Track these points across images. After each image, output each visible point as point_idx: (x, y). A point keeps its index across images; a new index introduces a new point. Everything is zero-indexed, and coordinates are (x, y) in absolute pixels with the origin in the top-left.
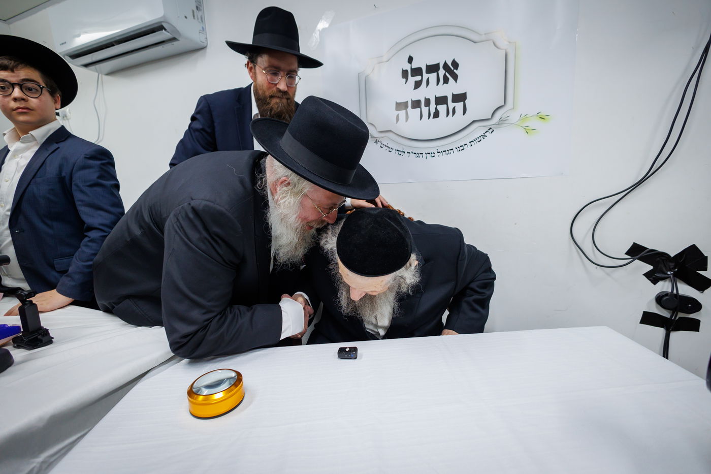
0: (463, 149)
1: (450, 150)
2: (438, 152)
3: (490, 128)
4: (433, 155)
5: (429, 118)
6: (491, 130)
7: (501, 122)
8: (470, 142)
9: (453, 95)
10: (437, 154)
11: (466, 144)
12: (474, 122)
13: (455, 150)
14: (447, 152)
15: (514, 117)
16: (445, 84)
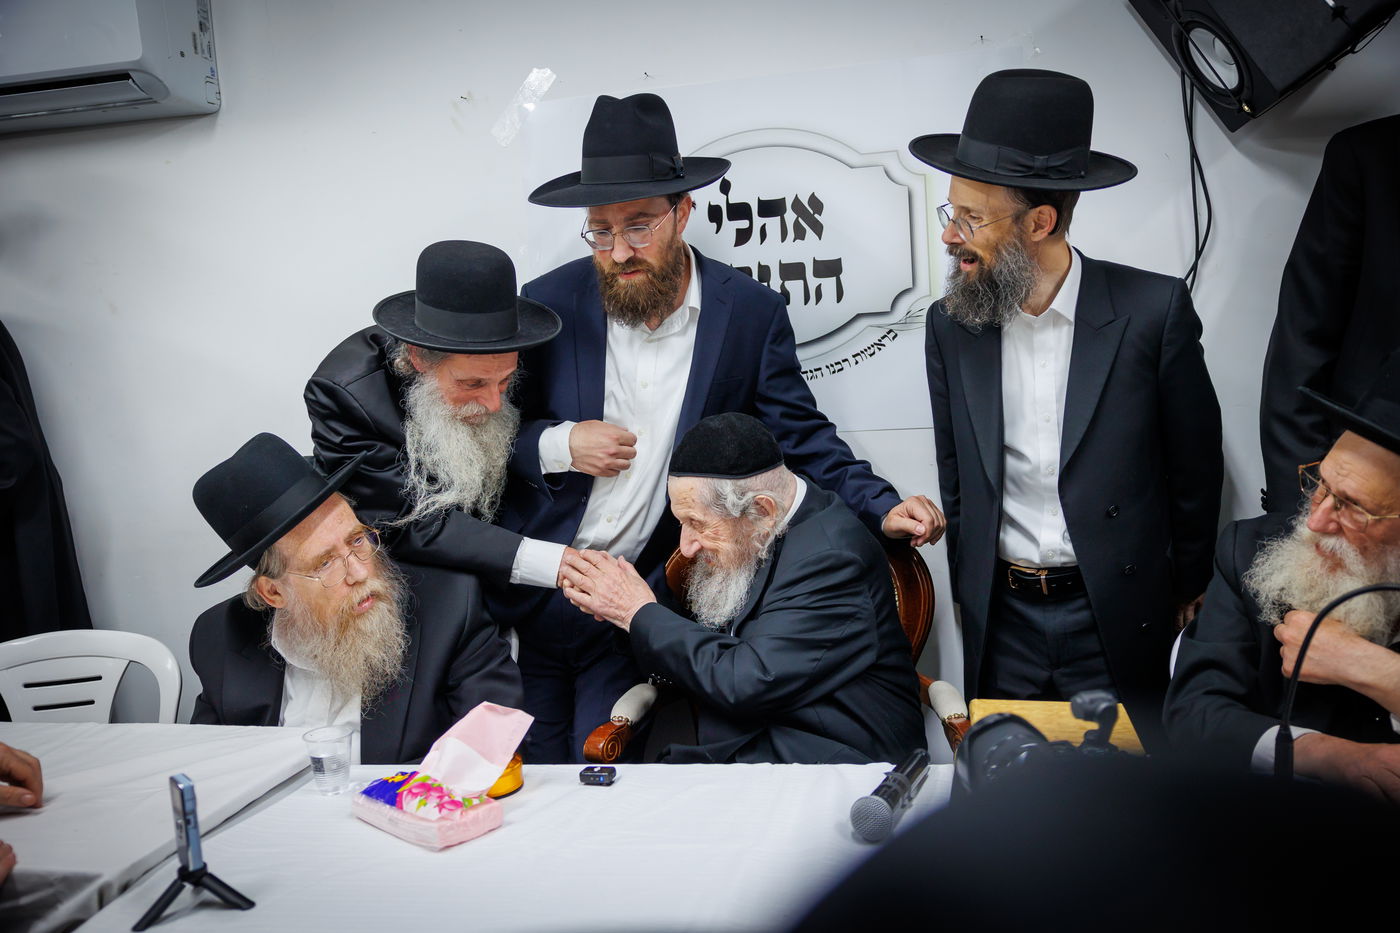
0: (842, 369)
1: (816, 370)
3: (891, 331)
6: (892, 335)
7: (910, 318)
8: (854, 356)
9: (816, 263)
11: (846, 360)
12: (859, 316)
13: (824, 370)
16: (798, 241)
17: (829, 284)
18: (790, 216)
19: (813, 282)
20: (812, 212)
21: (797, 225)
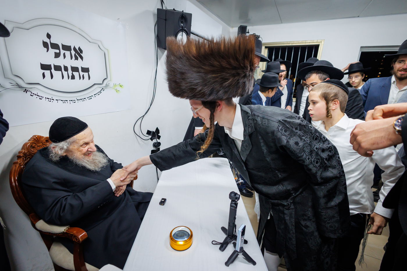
0: (91, 98)
1: (84, 99)
2: (77, 100)
3: (103, 89)
4: (75, 101)
5: (69, 78)
6: (103, 90)
7: (107, 86)
8: (94, 95)
9: (82, 68)
10: (77, 101)
11: (92, 96)
12: (95, 84)
13: (87, 99)
14: (83, 100)
15: (111, 85)
16: (76, 60)
17: (86, 74)
18: (73, 52)
19: (82, 74)
20: (80, 52)
21: (75, 55)
